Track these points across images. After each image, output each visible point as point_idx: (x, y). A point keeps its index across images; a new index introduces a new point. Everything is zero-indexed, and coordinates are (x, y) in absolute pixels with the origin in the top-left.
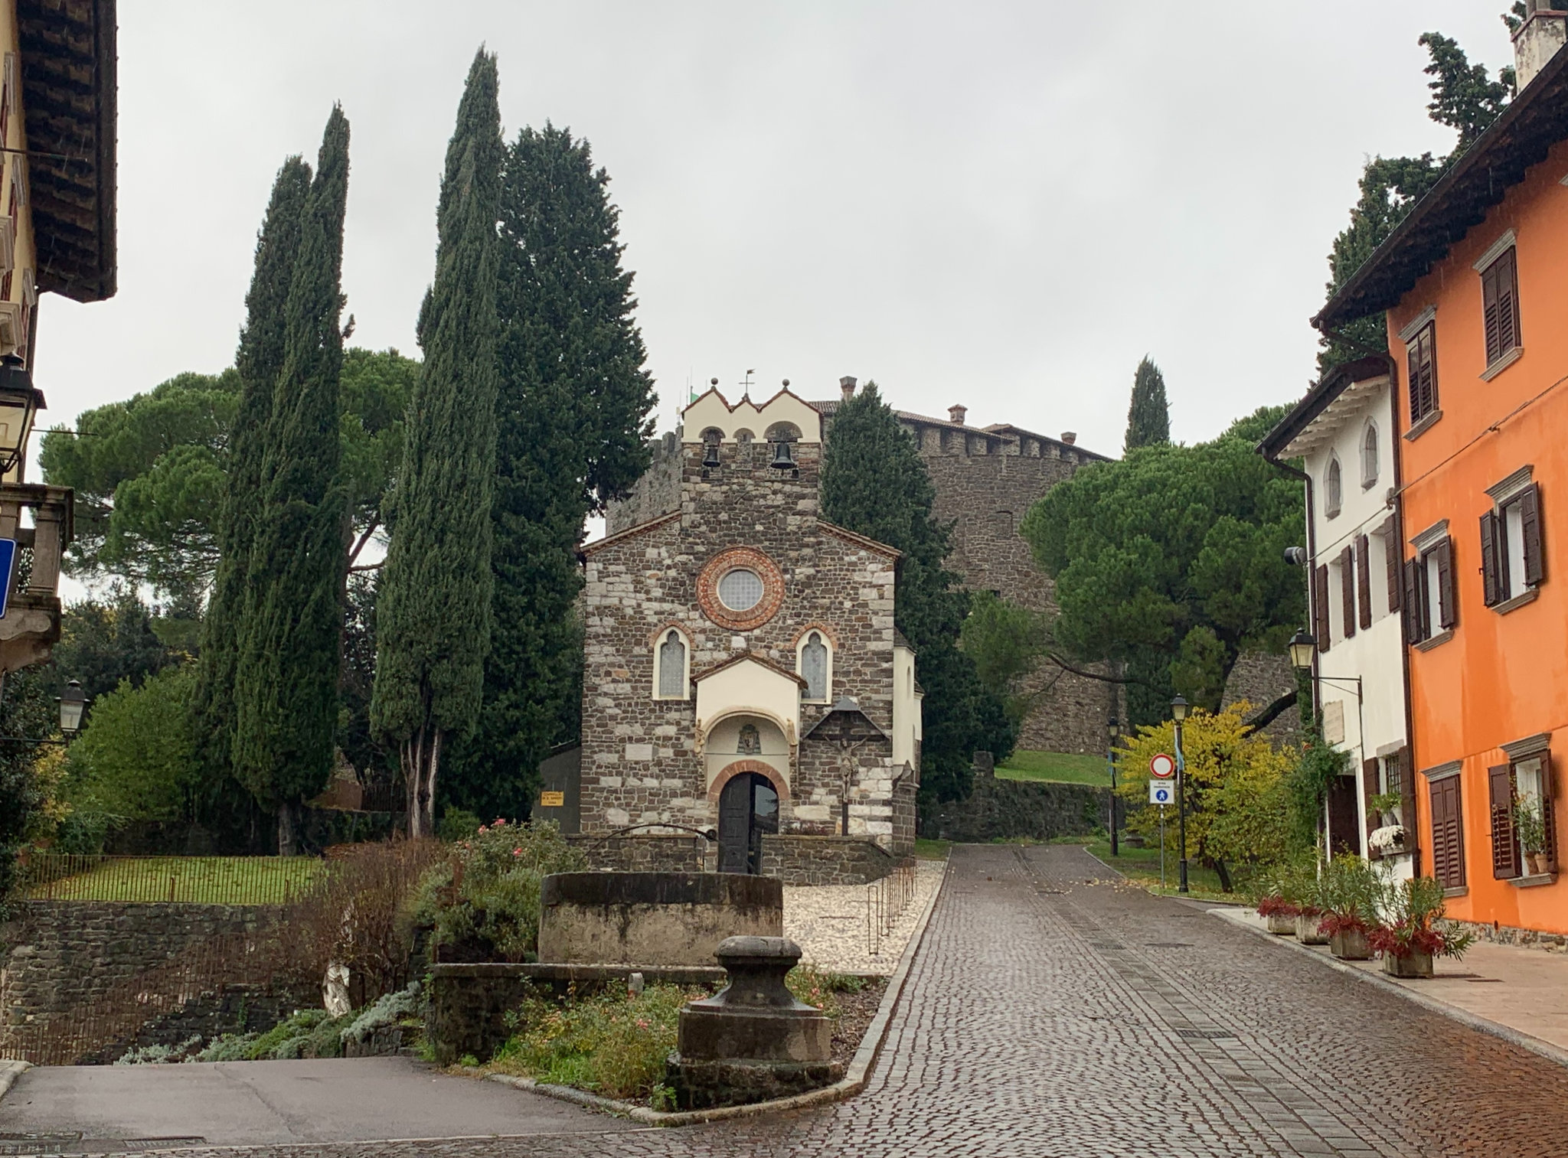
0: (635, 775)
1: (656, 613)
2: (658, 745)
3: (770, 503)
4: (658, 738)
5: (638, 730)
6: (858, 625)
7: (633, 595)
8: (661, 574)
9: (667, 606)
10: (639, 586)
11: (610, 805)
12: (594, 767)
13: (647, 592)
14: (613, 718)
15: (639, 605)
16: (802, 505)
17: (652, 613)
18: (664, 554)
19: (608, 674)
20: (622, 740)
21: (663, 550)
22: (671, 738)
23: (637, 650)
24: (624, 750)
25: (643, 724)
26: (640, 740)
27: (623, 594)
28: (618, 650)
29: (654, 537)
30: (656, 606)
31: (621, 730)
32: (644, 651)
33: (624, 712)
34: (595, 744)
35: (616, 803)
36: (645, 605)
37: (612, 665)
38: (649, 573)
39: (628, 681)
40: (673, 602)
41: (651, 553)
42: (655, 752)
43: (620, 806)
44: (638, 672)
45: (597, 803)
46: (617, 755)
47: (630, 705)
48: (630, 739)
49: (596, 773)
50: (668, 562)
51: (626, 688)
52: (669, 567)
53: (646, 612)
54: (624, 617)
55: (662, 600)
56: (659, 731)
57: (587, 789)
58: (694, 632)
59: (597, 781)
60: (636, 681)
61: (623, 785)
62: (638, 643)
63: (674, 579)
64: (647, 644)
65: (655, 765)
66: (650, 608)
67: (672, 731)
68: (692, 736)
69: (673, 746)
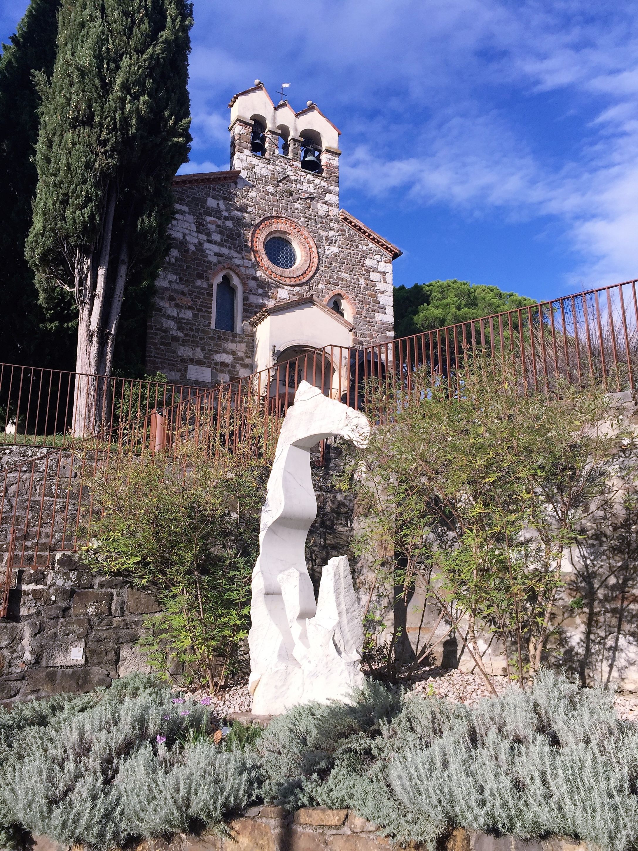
1: (216, 254)
2: (217, 370)
3: (304, 188)
4: (216, 364)
5: (199, 354)
6: (371, 300)
7: (195, 234)
8: (220, 222)
9: (225, 251)
10: (201, 228)
13: (208, 234)
14: (175, 339)
15: (201, 244)
16: (328, 197)
17: (212, 253)
18: (222, 206)
19: (172, 299)
20: (184, 361)
21: (221, 202)
22: (228, 365)
23: (199, 283)
24: (186, 370)
25: (203, 349)
26: (200, 363)
27: (187, 232)
28: (181, 279)
29: (214, 189)
30: (216, 249)
31: (185, 351)
32: (205, 285)
33: (186, 335)
34: (157, 360)
36: (206, 246)
37: (176, 291)
38: (209, 219)
39: (190, 308)
40: (230, 248)
41: (211, 203)
42: (213, 376)
44: (199, 302)
46: (179, 374)
47: (191, 330)
48: (192, 361)
50: (225, 214)
51: (188, 314)
52: (226, 218)
53: (207, 252)
54: (187, 251)
55: (220, 245)
56: (218, 357)
58: (248, 278)
60: (198, 310)
62: (200, 276)
63: (230, 229)
64: (208, 279)
65: (213, 387)
66: (211, 249)
67: (228, 359)
68: (245, 366)
69: (229, 372)
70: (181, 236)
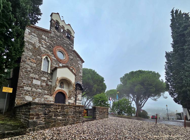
0: (35, 88)
1: (44, 50)
2: (42, 82)
4: (42, 80)
5: (37, 77)
6: (78, 70)
7: (38, 43)
8: (46, 43)
9: (46, 50)
10: (40, 42)
11: (27, 95)
12: (22, 83)
13: (42, 45)
14: (30, 71)
15: (40, 47)
16: (71, 46)
18: (47, 39)
19: (29, 59)
20: (32, 78)
21: (46, 37)
22: (45, 81)
23: (38, 57)
24: (32, 81)
26: (37, 79)
27: (36, 42)
28: (33, 55)
29: (44, 33)
30: (44, 49)
33: (33, 71)
34: (23, 77)
35: (29, 94)
36: (41, 47)
37: (31, 58)
38: (43, 41)
39: (35, 63)
40: (48, 50)
41: (43, 36)
42: (41, 83)
43: (30, 95)
44: (38, 62)
45: (22, 94)
46: (30, 82)
47: (35, 70)
48: (35, 78)
49: (23, 85)
51: (34, 65)
52: (47, 42)
53: (41, 49)
54: (35, 47)
56: (43, 78)
57: (19, 89)
58: (52, 59)
59: (23, 87)
60: (37, 64)
61: (31, 90)
62: (39, 55)
63: (48, 45)
64: (41, 57)
65: (41, 86)
67: (45, 79)
68: (50, 82)
69: (46, 83)
70: (34, 43)
